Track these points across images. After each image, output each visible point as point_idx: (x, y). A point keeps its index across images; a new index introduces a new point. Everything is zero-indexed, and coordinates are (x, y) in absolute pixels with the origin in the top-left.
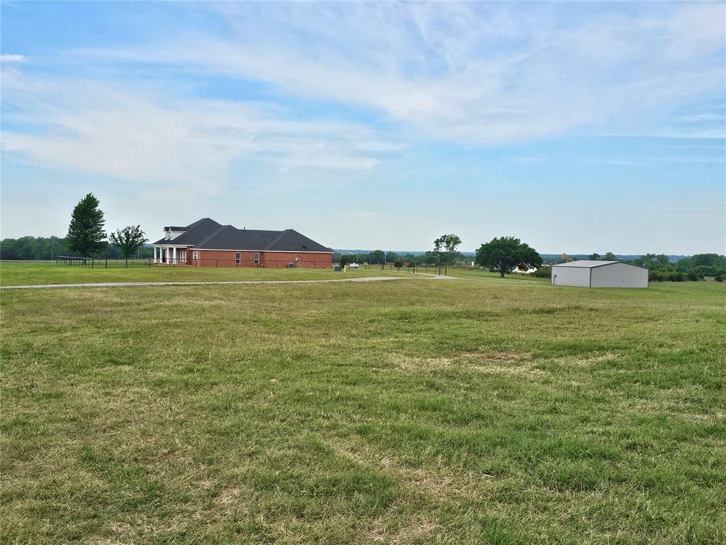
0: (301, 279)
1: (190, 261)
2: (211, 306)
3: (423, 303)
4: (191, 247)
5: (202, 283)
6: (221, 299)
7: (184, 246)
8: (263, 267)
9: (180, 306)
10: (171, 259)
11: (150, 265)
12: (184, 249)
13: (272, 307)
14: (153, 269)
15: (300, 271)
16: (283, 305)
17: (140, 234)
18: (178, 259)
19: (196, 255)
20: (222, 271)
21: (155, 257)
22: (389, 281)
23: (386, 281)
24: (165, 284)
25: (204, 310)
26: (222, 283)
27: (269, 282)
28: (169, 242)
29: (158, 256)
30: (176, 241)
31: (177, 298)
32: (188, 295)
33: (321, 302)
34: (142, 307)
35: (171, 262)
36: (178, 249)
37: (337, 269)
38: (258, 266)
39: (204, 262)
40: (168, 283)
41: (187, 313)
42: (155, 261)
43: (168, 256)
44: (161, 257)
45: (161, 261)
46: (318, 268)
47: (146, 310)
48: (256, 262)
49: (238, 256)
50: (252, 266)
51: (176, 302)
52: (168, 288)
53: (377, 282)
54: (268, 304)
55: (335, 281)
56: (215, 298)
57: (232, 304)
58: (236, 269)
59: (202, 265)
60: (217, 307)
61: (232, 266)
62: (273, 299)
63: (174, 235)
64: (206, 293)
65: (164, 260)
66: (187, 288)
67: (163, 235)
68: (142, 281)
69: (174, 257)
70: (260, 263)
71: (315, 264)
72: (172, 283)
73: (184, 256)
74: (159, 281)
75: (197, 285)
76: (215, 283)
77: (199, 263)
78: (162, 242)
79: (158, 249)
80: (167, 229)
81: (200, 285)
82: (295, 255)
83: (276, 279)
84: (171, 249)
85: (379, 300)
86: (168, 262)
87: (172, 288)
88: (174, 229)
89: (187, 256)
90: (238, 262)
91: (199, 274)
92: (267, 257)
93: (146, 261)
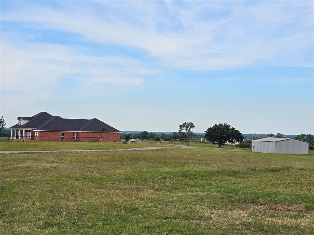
0: (104, 149)
1: (33, 138)
2: (51, 167)
3: (189, 165)
4: (34, 129)
5: (43, 151)
6: (57, 162)
7: (30, 129)
8: (78, 141)
9: (31, 167)
10: (22, 136)
11: (8, 140)
12: (30, 131)
13: (93, 168)
14: (10, 143)
15: (102, 143)
16: (99, 166)
17: (3, 121)
18: (26, 136)
19: (37, 134)
20: (53, 143)
21: (12, 135)
22: (159, 150)
23: (157, 150)
24: (19, 152)
25: (47, 170)
26: (56, 151)
27: (85, 151)
28: (20, 126)
29: (13, 135)
30: (25, 126)
31: (28, 162)
32: (35, 160)
33: (122, 164)
34: (5, 168)
35: (21, 138)
36: (26, 131)
37: (124, 142)
38: (75, 141)
39: (42, 139)
40: (21, 152)
41: (36, 172)
42: (11, 138)
43: (19, 135)
44: (15, 135)
45: (15, 138)
46: (112, 142)
47: (8, 170)
48: (74, 138)
49: (63, 135)
50: (71, 141)
51: (27, 165)
52: (21, 155)
53: (152, 150)
54: (88, 165)
55: (126, 150)
56: (53, 161)
57: (66, 166)
58: (62, 142)
59: (41, 140)
60: (56, 168)
61: (59, 141)
62: (91, 162)
63: (24, 122)
64: (46, 158)
65: (17, 137)
66: (34, 155)
67: (17, 122)
68: (4, 151)
69: (24, 135)
70: (77, 139)
71: (110, 140)
72: (23, 152)
73: (29, 135)
74: (15, 151)
75: (40, 153)
76: (51, 151)
77: (38, 139)
78: (16, 126)
79: (13, 131)
80: (19, 118)
81: (42, 153)
82: (98, 134)
83: (89, 149)
84: (22, 131)
85: (160, 163)
86: (19, 139)
87: (24, 155)
88: (24, 118)
89: (32, 135)
90: (63, 138)
91: (40, 146)
92: (81, 136)
93: (6, 138)
